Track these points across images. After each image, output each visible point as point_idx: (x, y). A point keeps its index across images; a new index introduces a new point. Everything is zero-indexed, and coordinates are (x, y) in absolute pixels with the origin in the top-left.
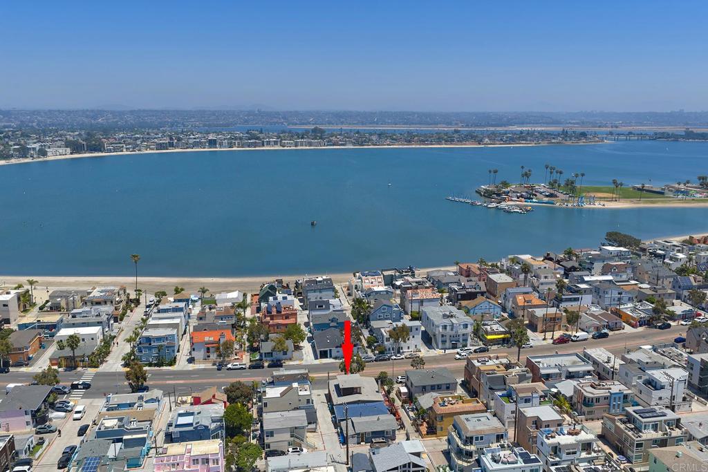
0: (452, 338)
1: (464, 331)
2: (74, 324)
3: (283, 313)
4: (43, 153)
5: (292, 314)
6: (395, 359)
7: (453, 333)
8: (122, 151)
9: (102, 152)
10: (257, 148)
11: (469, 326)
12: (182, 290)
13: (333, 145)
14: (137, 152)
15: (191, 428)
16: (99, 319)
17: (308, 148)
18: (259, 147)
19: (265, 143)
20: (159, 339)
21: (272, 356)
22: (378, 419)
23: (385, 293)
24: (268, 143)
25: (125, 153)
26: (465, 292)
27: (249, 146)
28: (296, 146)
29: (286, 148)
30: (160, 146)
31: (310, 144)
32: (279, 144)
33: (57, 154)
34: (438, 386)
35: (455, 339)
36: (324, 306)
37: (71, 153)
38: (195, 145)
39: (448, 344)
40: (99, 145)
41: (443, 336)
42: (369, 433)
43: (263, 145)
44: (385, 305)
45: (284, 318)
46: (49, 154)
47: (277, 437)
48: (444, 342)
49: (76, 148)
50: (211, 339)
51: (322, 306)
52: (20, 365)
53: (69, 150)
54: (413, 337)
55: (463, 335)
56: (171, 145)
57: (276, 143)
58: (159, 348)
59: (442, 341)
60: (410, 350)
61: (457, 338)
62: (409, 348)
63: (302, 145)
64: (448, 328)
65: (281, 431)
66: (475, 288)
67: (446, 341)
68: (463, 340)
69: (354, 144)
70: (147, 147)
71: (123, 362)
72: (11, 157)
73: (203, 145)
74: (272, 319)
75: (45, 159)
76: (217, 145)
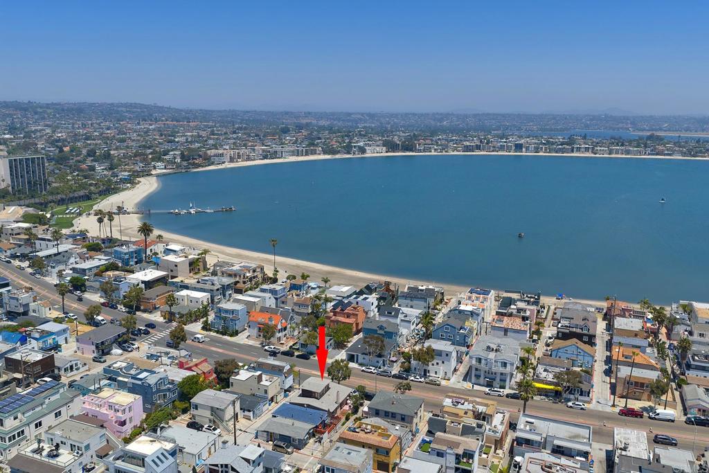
0: (487, 375)
1: (502, 370)
2: (195, 288)
3: (346, 311)
4: (363, 150)
5: (353, 314)
6: (412, 380)
7: (487, 369)
8: (431, 152)
9: (413, 151)
10: (565, 155)
11: (509, 366)
12: (308, 276)
13: (657, 154)
14: (444, 153)
15: (140, 383)
16: (212, 287)
17: (624, 156)
18: (568, 153)
19: (575, 150)
20: (227, 311)
22: (293, 425)
23: (469, 313)
24: (579, 150)
25: (433, 153)
26: (568, 331)
27: (557, 152)
28: (610, 154)
29: (597, 155)
30: (467, 149)
31: (628, 152)
32: (590, 151)
33: (376, 151)
34: (393, 414)
35: (490, 376)
36: (393, 314)
37: (387, 152)
38: (502, 148)
39: (482, 380)
40: (412, 145)
41: (476, 369)
42: (276, 434)
43: (572, 151)
44: (449, 325)
45: (346, 316)
46: (368, 151)
47: (199, 412)
48: (478, 377)
49: (392, 147)
50: (263, 320)
51: (391, 313)
52: (145, 311)
53: (384, 148)
54: (443, 362)
55: (502, 374)
56: (478, 148)
57: (587, 150)
58: (225, 319)
59: (475, 376)
60: (437, 376)
61: (493, 376)
62: (436, 373)
63: (617, 153)
64: (483, 361)
65: (204, 407)
66: (582, 329)
67: (480, 376)
68: (501, 380)
69: (684, 154)
70: (455, 149)
71: (203, 325)
72: (338, 152)
73: (509, 149)
74: (334, 315)
75: (363, 156)
76: (524, 149)
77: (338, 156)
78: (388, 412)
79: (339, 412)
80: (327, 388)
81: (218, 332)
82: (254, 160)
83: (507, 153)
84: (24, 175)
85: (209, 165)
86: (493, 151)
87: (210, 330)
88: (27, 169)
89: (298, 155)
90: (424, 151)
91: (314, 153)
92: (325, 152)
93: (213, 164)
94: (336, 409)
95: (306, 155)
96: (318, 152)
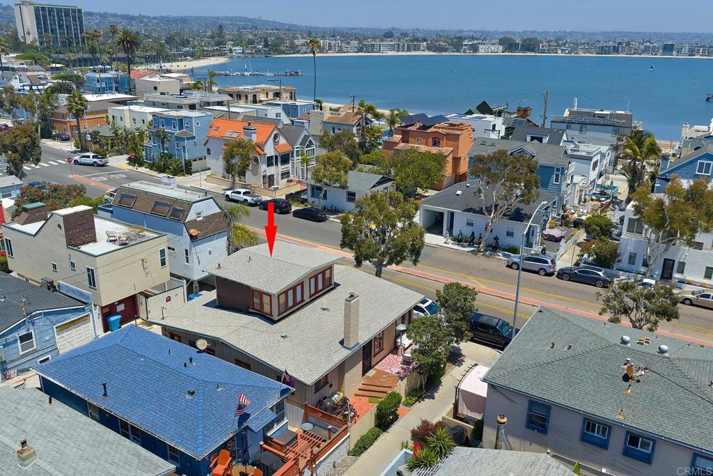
2: (154, 103)
3: (432, 130)
4: (475, 48)
9: (535, 52)
14: (573, 54)
21: (325, 197)
25: (560, 54)
30: (602, 50)
33: (490, 50)
34: (633, 438)
36: (546, 141)
37: (503, 52)
40: (534, 44)
45: (430, 140)
46: (480, 50)
49: (510, 46)
50: (235, 135)
51: (539, 139)
53: (501, 47)
70: (587, 51)
71: (131, 158)
72: (445, 50)
73: (654, 50)
74: (405, 140)
75: (475, 54)
76: (674, 52)
77: (444, 54)
78: (607, 427)
79: (354, 380)
80: (323, 282)
81: (151, 167)
82: (347, 52)
83: (652, 56)
84: (56, 30)
85: (293, 53)
86: (635, 54)
87: (141, 165)
88: (59, 22)
89: (398, 51)
90: (549, 52)
91: (417, 48)
92: (429, 48)
93: (298, 52)
94: (342, 369)
95: (407, 51)
96: (422, 48)
